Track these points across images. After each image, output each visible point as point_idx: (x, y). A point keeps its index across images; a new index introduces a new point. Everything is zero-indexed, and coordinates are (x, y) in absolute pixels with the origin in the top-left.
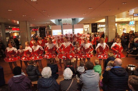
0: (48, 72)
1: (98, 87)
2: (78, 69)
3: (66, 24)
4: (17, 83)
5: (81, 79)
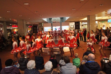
2: (60, 62)
3: (55, 22)
5: (61, 70)
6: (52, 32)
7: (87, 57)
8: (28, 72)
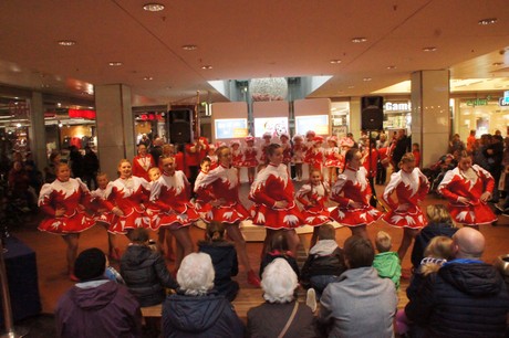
0: (201, 272)
1: (391, 333)
3: (266, 99)
4: (89, 309)
6: (252, 141)
7: (447, 243)
8: (184, 307)
